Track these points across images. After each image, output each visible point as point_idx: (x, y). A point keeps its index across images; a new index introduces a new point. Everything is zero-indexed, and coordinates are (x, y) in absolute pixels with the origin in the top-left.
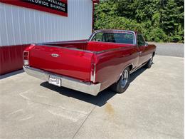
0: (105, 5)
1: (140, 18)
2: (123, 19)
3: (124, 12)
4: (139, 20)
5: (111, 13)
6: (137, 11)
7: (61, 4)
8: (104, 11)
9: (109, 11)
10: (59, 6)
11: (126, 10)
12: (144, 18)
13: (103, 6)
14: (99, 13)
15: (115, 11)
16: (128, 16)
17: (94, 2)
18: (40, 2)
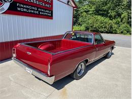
0: (86, 7)
1: (112, 17)
2: (99, 17)
3: (100, 12)
4: (111, 18)
5: (90, 12)
6: (110, 11)
7: (48, 11)
10: (46, 12)
12: (115, 16)
13: (84, 8)
15: (94, 11)
16: (102, 15)
17: (74, 7)
18: (32, 11)
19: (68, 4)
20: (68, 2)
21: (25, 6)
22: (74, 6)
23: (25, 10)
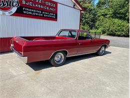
0: (104, 11)
3: (117, 15)
7: (52, 14)
8: (103, 15)
9: (106, 15)
10: (50, 15)
11: (119, 14)
13: (102, 11)
14: (99, 16)
15: (111, 14)
16: (120, 18)
17: (81, 11)
18: (37, 14)
19: (74, 8)
20: (74, 6)
21: (30, 10)
22: (81, 9)
23: (30, 13)
